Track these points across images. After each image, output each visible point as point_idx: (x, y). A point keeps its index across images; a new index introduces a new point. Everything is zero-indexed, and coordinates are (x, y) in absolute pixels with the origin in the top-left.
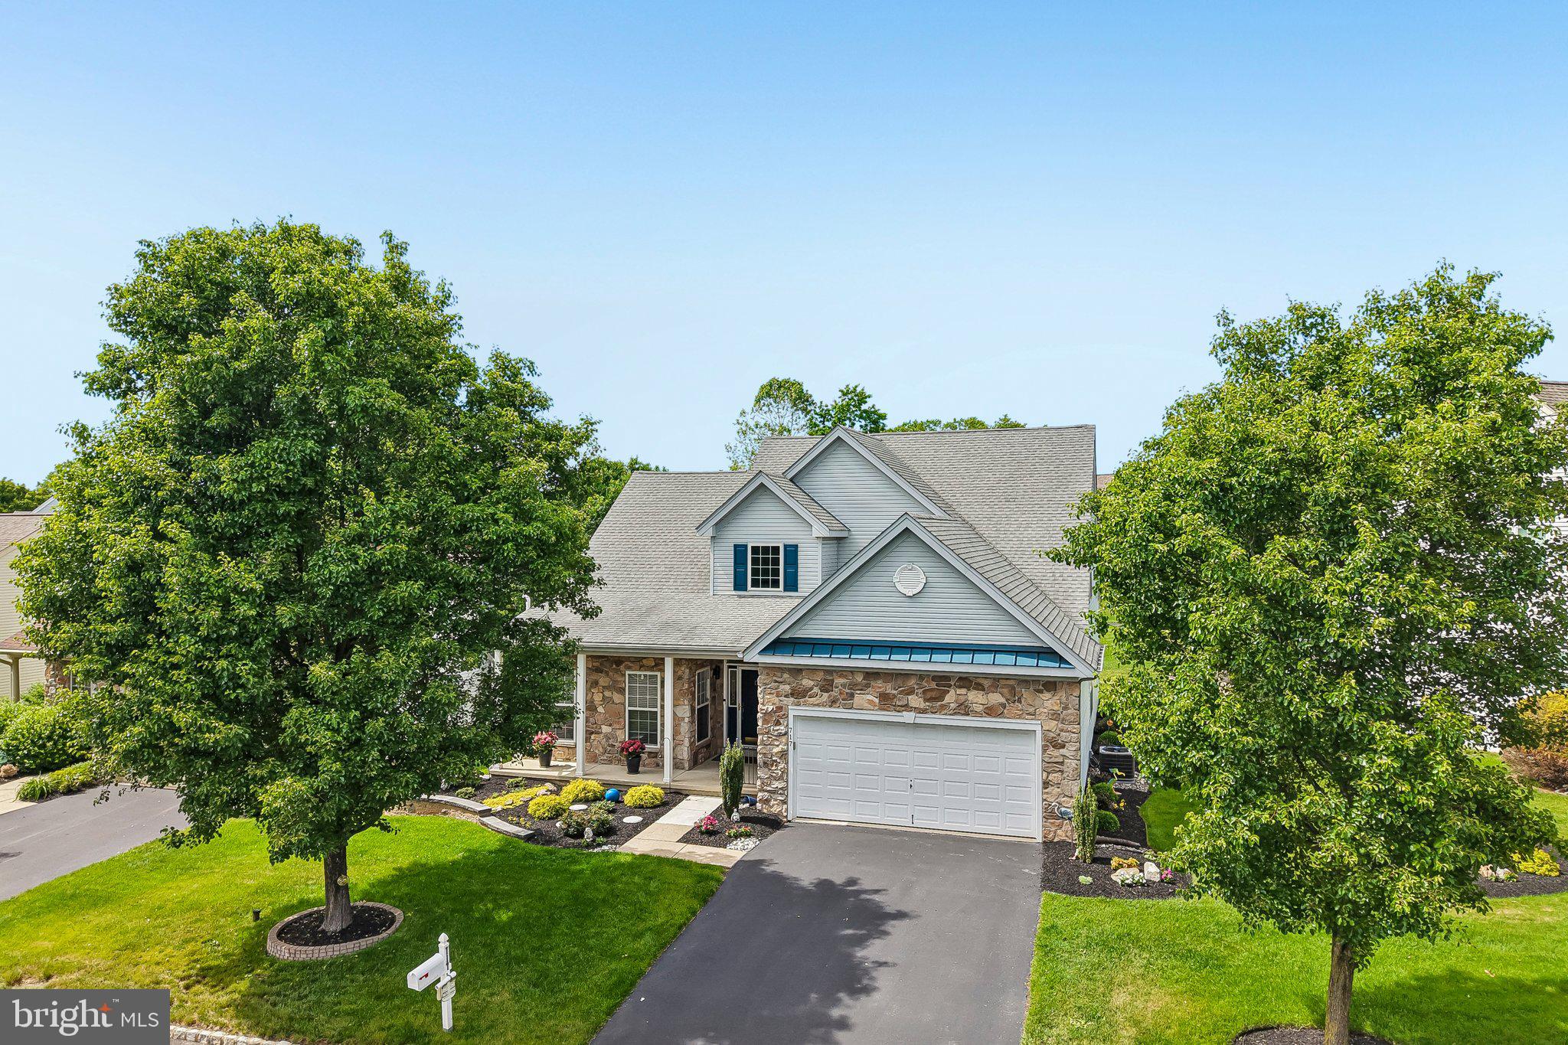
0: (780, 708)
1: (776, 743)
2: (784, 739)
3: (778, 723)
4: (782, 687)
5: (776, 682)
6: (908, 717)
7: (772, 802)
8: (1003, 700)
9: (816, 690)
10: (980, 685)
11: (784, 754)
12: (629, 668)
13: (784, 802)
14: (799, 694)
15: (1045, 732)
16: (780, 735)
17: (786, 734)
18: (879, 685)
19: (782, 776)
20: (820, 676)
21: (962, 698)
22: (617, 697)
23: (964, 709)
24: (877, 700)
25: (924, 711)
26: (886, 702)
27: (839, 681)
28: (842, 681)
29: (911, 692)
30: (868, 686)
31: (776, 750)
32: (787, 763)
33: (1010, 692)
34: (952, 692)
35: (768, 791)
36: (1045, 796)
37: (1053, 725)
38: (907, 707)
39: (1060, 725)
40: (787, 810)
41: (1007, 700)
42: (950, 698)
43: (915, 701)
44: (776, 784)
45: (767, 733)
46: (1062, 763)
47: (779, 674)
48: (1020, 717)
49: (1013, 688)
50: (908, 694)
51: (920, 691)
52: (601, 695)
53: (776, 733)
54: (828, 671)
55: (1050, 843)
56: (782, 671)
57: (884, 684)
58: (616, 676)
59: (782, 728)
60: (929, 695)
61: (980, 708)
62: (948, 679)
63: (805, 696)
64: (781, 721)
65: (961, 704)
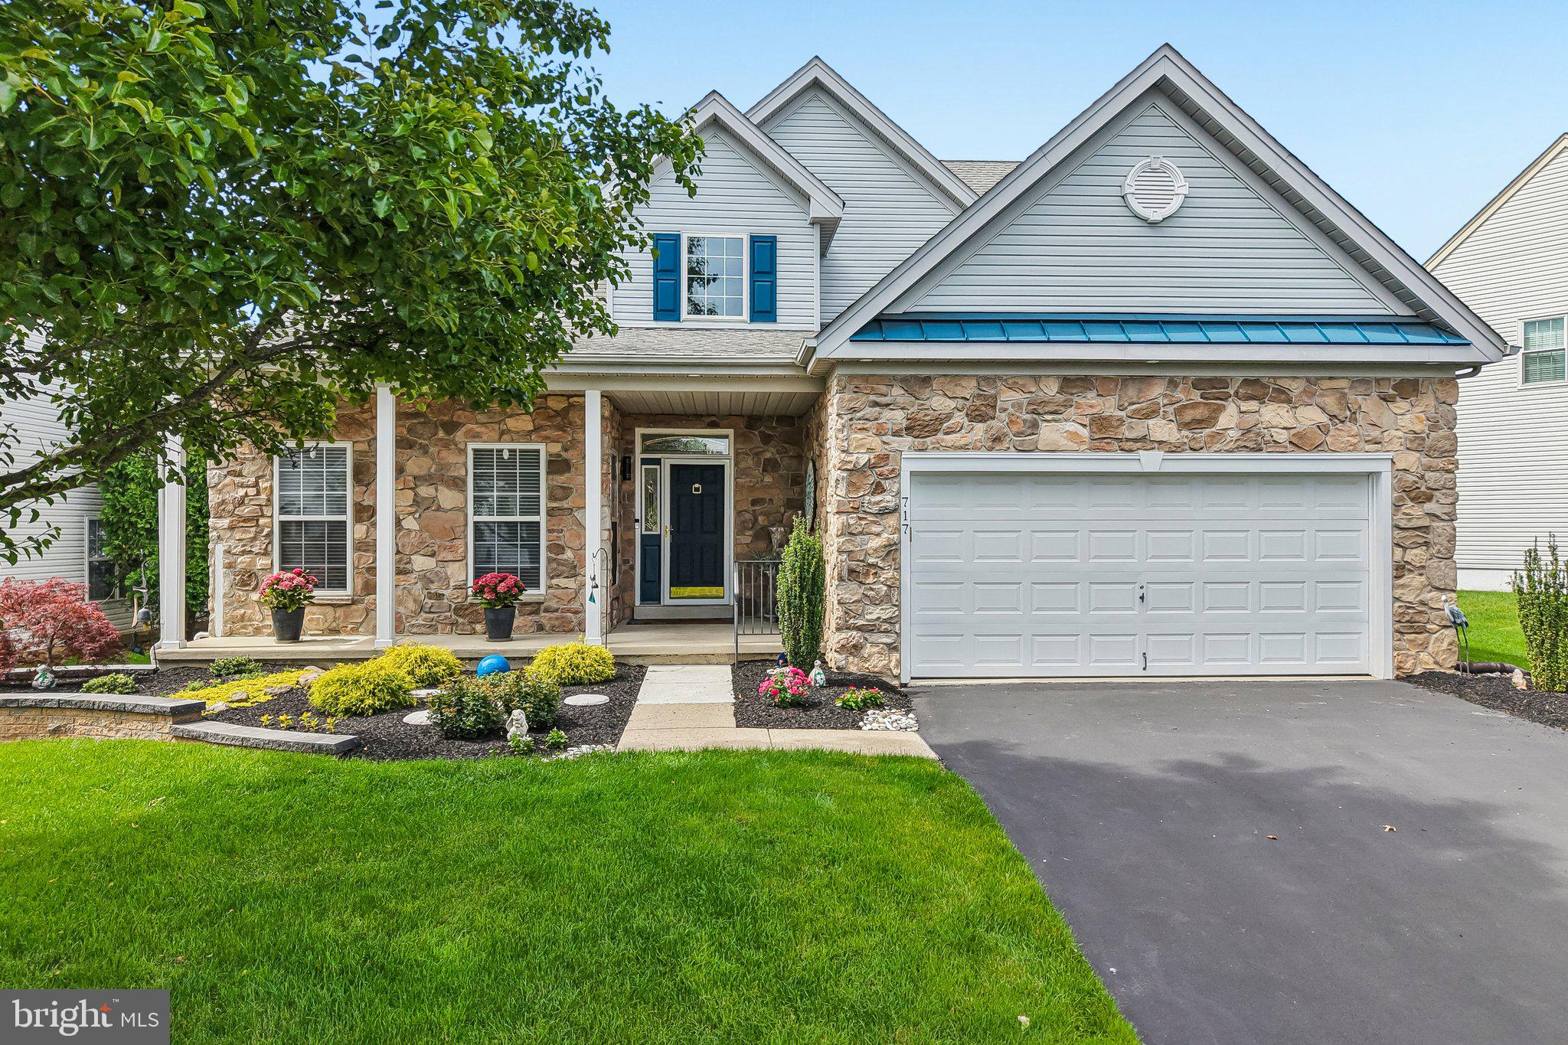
0: (885, 458)
1: (875, 529)
2: (891, 520)
3: (878, 488)
4: (887, 414)
5: (876, 404)
6: (1151, 460)
7: (868, 650)
8: (1324, 419)
9: (959, 418)
10: (1281, 391)
11: (891, 550)
12: (476, 436)
13: (893, 648)
14: (920, 429)
15: (1398, 473)
16: (885, 512)
17: (895, 510)
18: (1092, 402)
19: (887, 595)
20: (969, 389)
21: (1251, 419)
22: (447, 497)
23: (1253, 440)
24: (1085, 433)
25: (1178, 448)
26: (1103, 430)
27: (1008, 397)
28: (1014, 396)
29: (1152, 413)
30: (1067, 405)
31: (875, 543)
32: (898, 569)
33: (1339, 401)
34: (1231, 409)
35: (859, 629)
36: (1398, 592)
37: (1411, 460)
38: (1144, 441)
39: (1425, 460)
40: (899, 663)
41: (1333, 417)
42: (1229, 418)
43: (1162, 429)
45: (856, 509)
46: (1427, 529)
47: (883, 389)
48: (1354, 448)
49: (1344, 395)
50: (1147, 416)
51: (1171, 409)
52: (411, 494)
53: (875, 510)
54: (986, 378)
55: (1409, 678)
56: (890, 381)
57: (1100, 400)
58: (444, 453)
59: (887, 499)
60: (1189, 416)
61: (1282, 436)
62: (1224, 383)
63: (937, 431)
64: (886, 484)
65: (1249, 431)
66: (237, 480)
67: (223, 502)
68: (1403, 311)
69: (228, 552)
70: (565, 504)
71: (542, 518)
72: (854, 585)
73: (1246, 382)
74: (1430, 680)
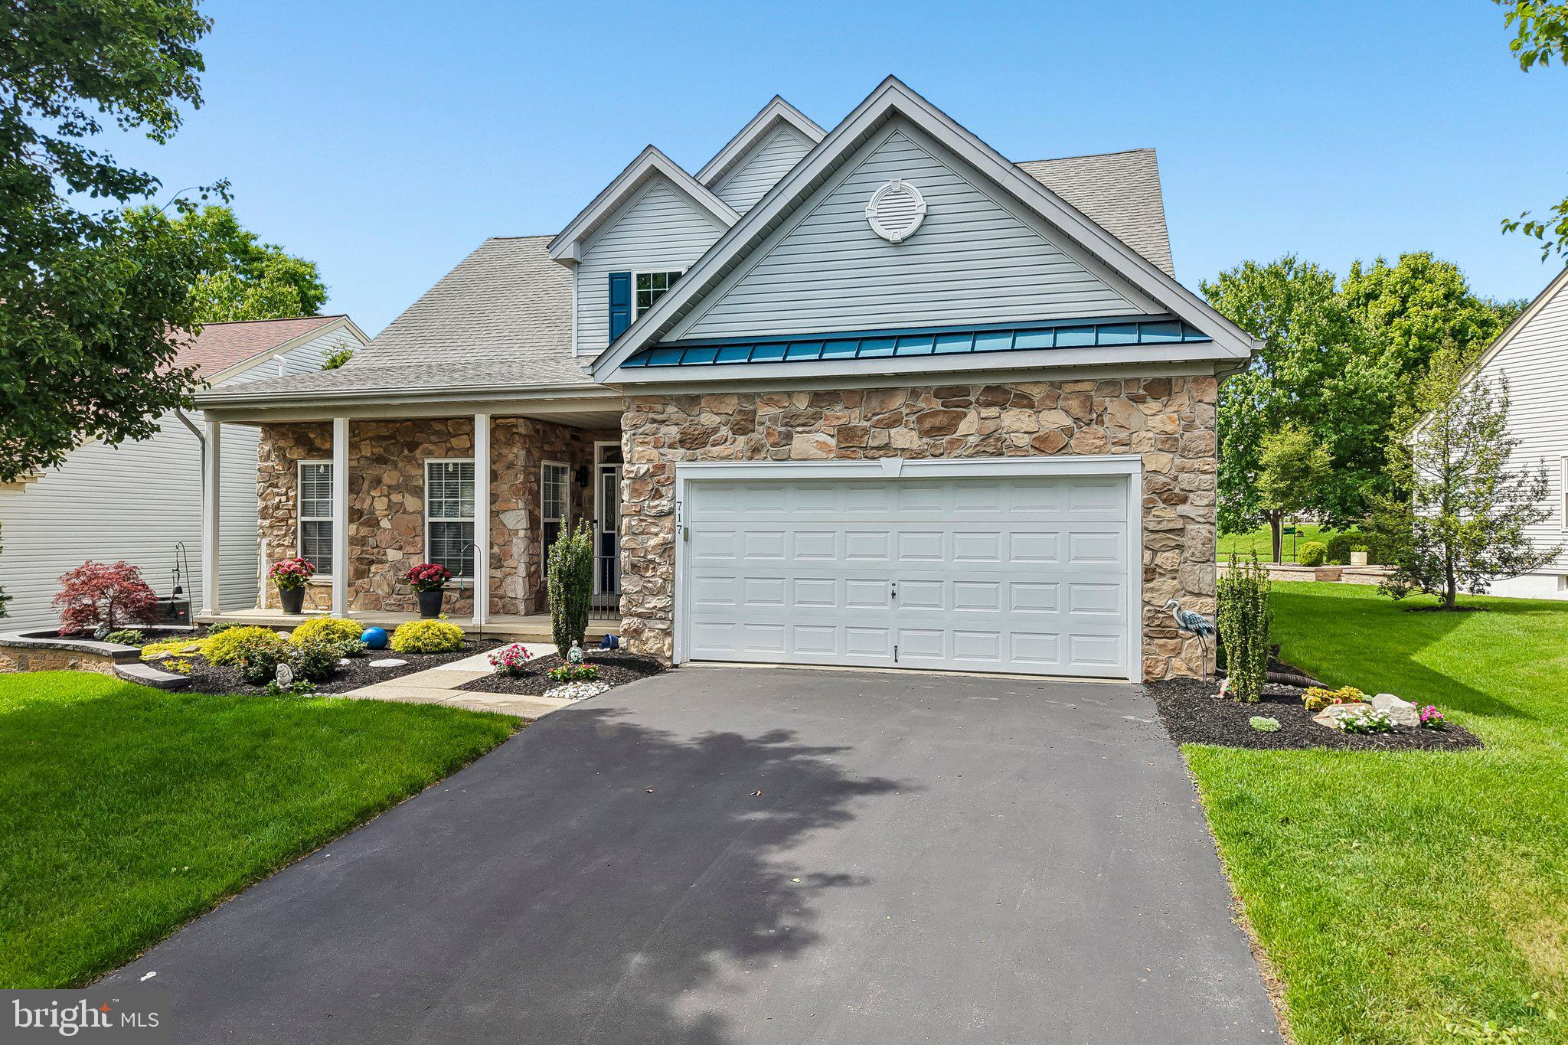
0: (661, 468)
1: (654, 530)
2: (667, 522)
3: (657, 494)
4: (664, 429)
5: (654, 421)
6: (890, 467)
7: (646, 634)
8: (1068, 422)
9: (724, 431)
10: (1024, 396)
11: (667, 548)
12: (430, 454)
13: (667, 633)
14: (693, 441)
15: (1149, 474)
16: (662, 515)
17: (671, 512)
18: (840, 414)
19: (663, 587)
20: (731, 405)
21: (991, 425)
22: (411, 503)
23: (994, 445)
24: (833, 442)
25: (918, 455)
26: (849, 442)
27: (765, 412)
28: (772, 411)
29: (895, 422)
30: (817, 417)
31: (653, 543)
32: (673, 564)
33: (1083, 404)
34: (972, 415)
35: (639, 615)
36: (1148, 596)
37: (1163, 461)
38: (888, 449)
39: (1178, 461)
40: (671, 646)
41: (1077, 420)
42: (969, 425)
43: (904, 437)
44: (653, 602)
45: (638, 513)
46: (1181, 531)
47: (659, 407)
48: (1100, 450)
49: (1089, 398)
50: (890, 426)
51: (913, 418)
52: (386, 500)
53: (653, 512)
54: (746, 396)
55: (1160, 684)
56: (665, 401)
57: (847, 412)
58: (409, 468)
59: (664, 504)
60: (927, 425)
61: (1024, 440)
62: (965, 391)
63: (705, 444)
64: (663, 490)
65: (989, 436)
66: (275, 490)
67: (266, 507)
68: (1152, 310)
69: (269, 545)
72: (636, 578)
73: (988, 389)
74: (1180, 686)
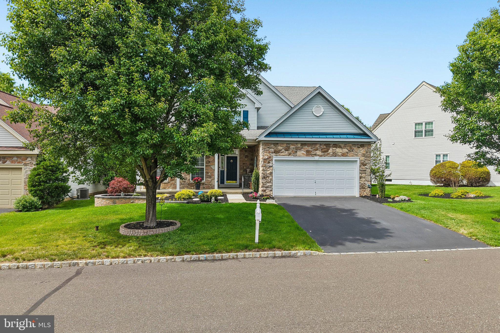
0: (270, 157)
1: (268, 170)
2: (271, 168)
3: (269, 163)
4: (271, 149)
5: (269, 148)
6: (317, 158)
7: (267, 191)
8: (347, 151)
9: (283, 150)
10: (340, 146)
11: (271, 173)
13: (271, 190)
14: (277, 152)
15: (360, 160)
16: (270, 167)
17: (272, 166)
18: (307, 148)
19: (270, 181)
20: (285, 145)
21: (335, 151)
23: (335, 154)
24: (305, 153)
25: (321, 156)
26: (308, 153)
27: (292, 147)
28: (293, 147)
29: (317, 150)
30: (302, 148)
31: (268, 172)
32: (272, 177)
33: (350, 148)
34: (331, 149)
35: (265, 187)
36: (360, 182)
37: (363, 158)
38: (316, 155)
39: (365, 158)
40: (272, 193)
41: (349, 151)
42: (330, 151)
43: (319, 152)
44: (268, 184)
45: (265, 166)
46: (365, 170)
47: (270, 145)
48: (353, 156)
51: (320, 149)
53: (268, 166)
54: (288, 143)
55: (362, 197)
56: (271, 144)
57: (308, 147)
59: (271, 164)
60: (323, 150)
61: (340, 154)
62: (330, 144)
63: (279, 153)
64: (270, 162)
65: (334, 153)
68: (361, 132)
70: (209, 164)
71: (204, 167)
72: (264, 180)
73: (334, 144)
74: (365, 197)
